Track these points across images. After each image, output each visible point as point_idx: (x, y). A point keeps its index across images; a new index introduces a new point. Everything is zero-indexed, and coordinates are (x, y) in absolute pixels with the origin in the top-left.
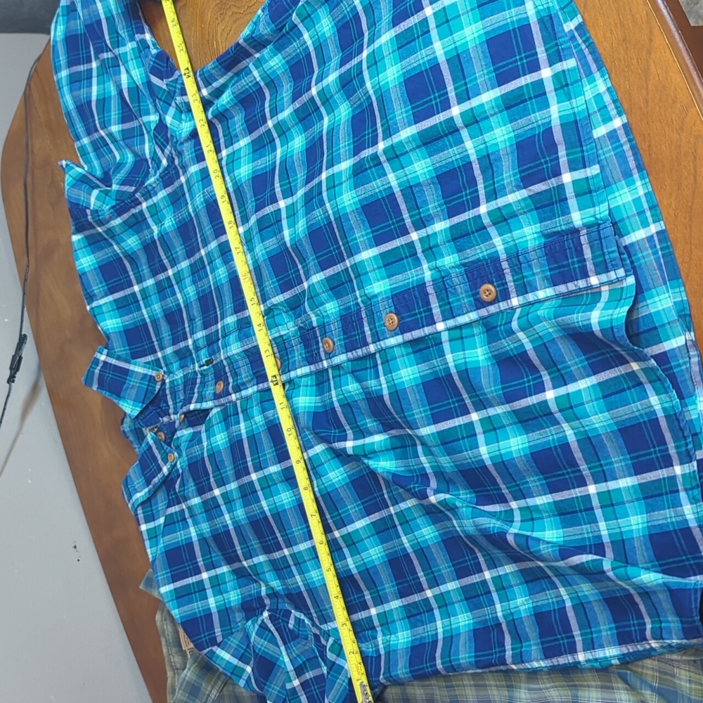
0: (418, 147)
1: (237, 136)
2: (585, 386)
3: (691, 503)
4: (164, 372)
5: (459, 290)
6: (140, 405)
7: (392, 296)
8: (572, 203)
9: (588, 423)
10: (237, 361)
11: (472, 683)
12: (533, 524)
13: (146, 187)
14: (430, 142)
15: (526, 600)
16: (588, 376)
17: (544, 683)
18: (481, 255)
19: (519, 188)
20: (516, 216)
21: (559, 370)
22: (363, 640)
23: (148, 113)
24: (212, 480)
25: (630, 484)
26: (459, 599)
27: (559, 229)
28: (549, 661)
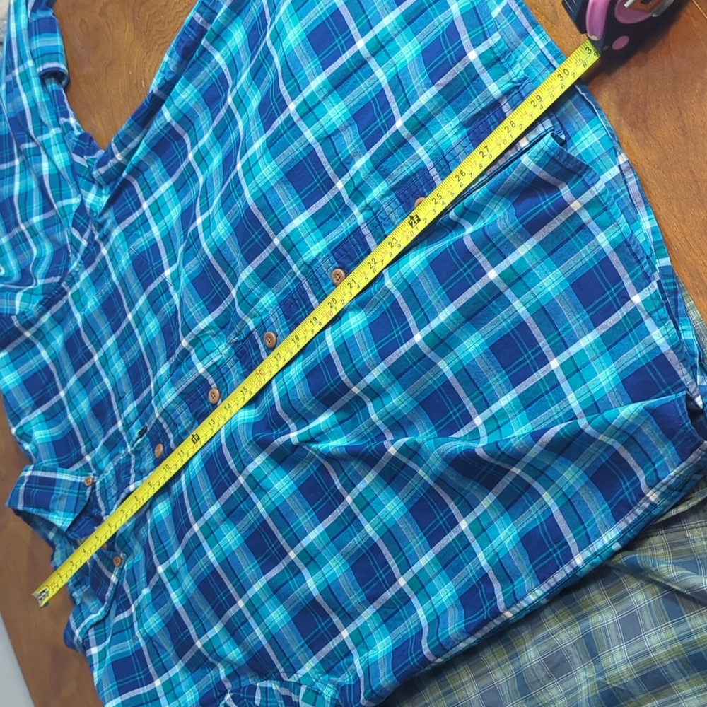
0: (330, 92)
1: (155, 184)
2: (526, 251)
3: (659, 326)
4: (94, 475)
5: (393, 218)
6: (72, 514)
7: (331, 252)
8: (485, 77)
9: (540, 290)
10: (174, 410)
11: (471, 676)
12: (500, 431)
13: (70, 274)
14: (340, 84)
15: (510, 530)
16: (527, 239)
17: (551, 626)
18: (408, 172)
19: (428, 86)
20: (432, 117)
21: (494, 245)
22: (339, 672)
23: (69, 197)
24: (155, 557)
25: (592, 340)
26: (436, 571)
27: (479, 109)
28: (546, 585)
